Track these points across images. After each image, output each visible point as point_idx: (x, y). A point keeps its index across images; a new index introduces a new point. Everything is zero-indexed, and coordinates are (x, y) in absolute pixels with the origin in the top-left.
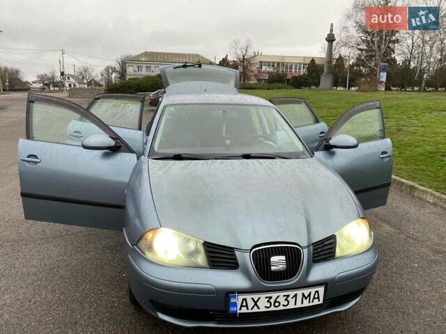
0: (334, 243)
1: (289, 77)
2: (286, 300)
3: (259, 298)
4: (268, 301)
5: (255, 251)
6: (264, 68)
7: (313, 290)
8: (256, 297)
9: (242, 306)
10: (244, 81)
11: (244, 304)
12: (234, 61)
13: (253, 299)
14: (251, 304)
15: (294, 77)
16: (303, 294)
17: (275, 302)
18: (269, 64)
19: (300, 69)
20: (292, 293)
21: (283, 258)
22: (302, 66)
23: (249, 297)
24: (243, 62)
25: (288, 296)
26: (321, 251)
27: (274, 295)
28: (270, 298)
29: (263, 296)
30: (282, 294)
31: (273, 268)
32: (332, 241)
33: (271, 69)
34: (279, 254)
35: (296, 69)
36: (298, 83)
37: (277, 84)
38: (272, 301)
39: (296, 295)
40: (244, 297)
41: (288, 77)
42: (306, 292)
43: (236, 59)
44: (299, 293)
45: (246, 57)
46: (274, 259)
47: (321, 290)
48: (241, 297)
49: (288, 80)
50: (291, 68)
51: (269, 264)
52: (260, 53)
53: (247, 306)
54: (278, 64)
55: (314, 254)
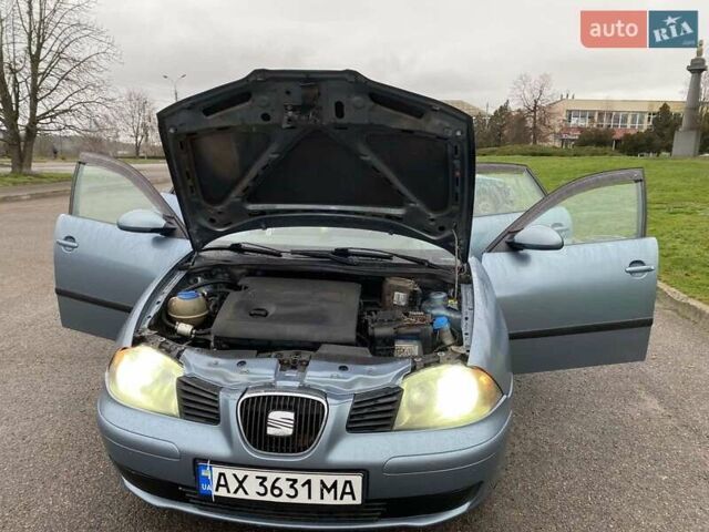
0: (396, 403)
1: (619, 135)
2: (292, 486)
3: (246, 477)
4: (261, 484)
5: (248, 399)
6: (574, 121)
7: (341, 479)
8: (241, 473)
9: (219, 485)
10: (535, 142)
11: (222, 482)
12: (519, 110)
13: (235, 476)
14: (233, 485)
15: (627, 136)
16: (322, 482)
17: (273, 487)
18: (583, 114)
19: (641, 122)
20: (302, 478)
21: (291, 415)
22: (647, 116)
23: (229, 472)
24: (534, 111)
25: (295, 481)
26: (367, 414)
27: (271, 476)
28: (265, 479)
29: (252, 474)
30: (284, 476)
31: (270, 431)
32: (394, 398)
33: (585, 123)
34: (284, 408)
35: (633, 121)
36: (634, 146)
37: (594, 148)
38: (268, 484)
39: (308, 482)
40: (223, 470)
41: (614, 137)
42: (329, 479)
43: (522, 107)
44: (316, 479)
45: (539, 103)
46: (275, 415)
47: (357, 481)
48: (217, 470)
49: (617, 141)
50: (625, 120)
51: (264, 423)
52: (570, 98)
53: (226, 485)
54: (601, 114)
55: (351, 416)
